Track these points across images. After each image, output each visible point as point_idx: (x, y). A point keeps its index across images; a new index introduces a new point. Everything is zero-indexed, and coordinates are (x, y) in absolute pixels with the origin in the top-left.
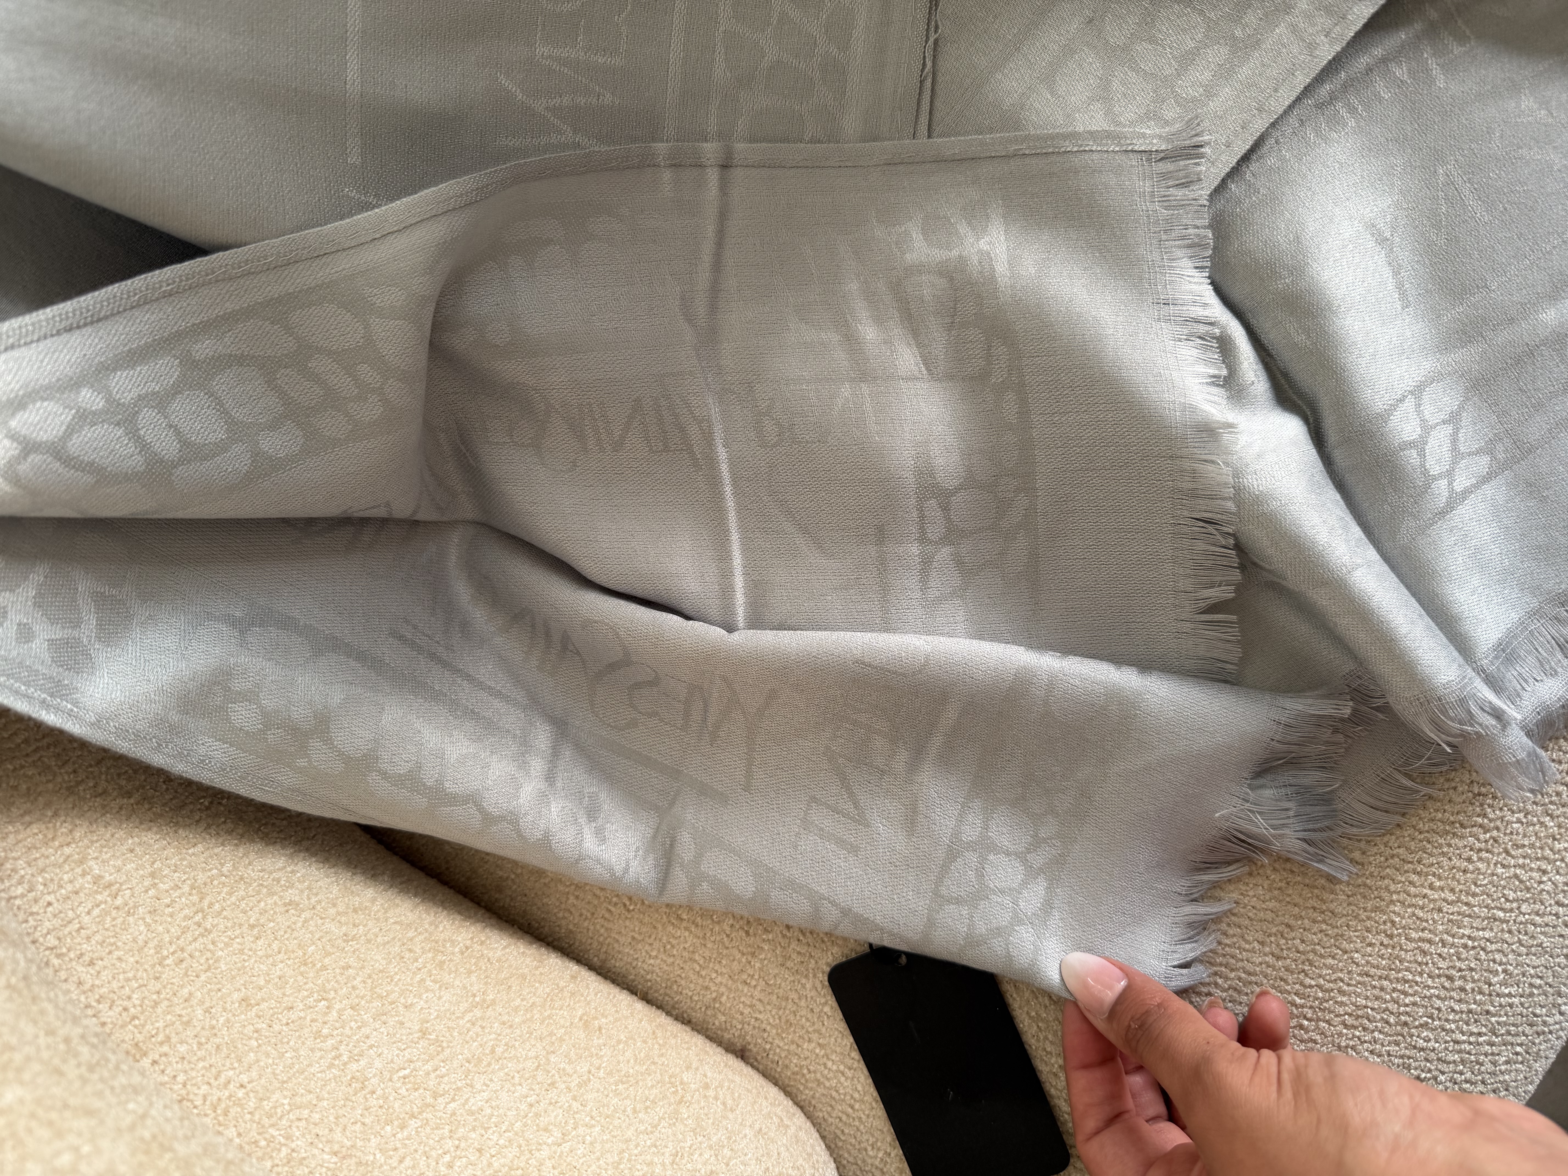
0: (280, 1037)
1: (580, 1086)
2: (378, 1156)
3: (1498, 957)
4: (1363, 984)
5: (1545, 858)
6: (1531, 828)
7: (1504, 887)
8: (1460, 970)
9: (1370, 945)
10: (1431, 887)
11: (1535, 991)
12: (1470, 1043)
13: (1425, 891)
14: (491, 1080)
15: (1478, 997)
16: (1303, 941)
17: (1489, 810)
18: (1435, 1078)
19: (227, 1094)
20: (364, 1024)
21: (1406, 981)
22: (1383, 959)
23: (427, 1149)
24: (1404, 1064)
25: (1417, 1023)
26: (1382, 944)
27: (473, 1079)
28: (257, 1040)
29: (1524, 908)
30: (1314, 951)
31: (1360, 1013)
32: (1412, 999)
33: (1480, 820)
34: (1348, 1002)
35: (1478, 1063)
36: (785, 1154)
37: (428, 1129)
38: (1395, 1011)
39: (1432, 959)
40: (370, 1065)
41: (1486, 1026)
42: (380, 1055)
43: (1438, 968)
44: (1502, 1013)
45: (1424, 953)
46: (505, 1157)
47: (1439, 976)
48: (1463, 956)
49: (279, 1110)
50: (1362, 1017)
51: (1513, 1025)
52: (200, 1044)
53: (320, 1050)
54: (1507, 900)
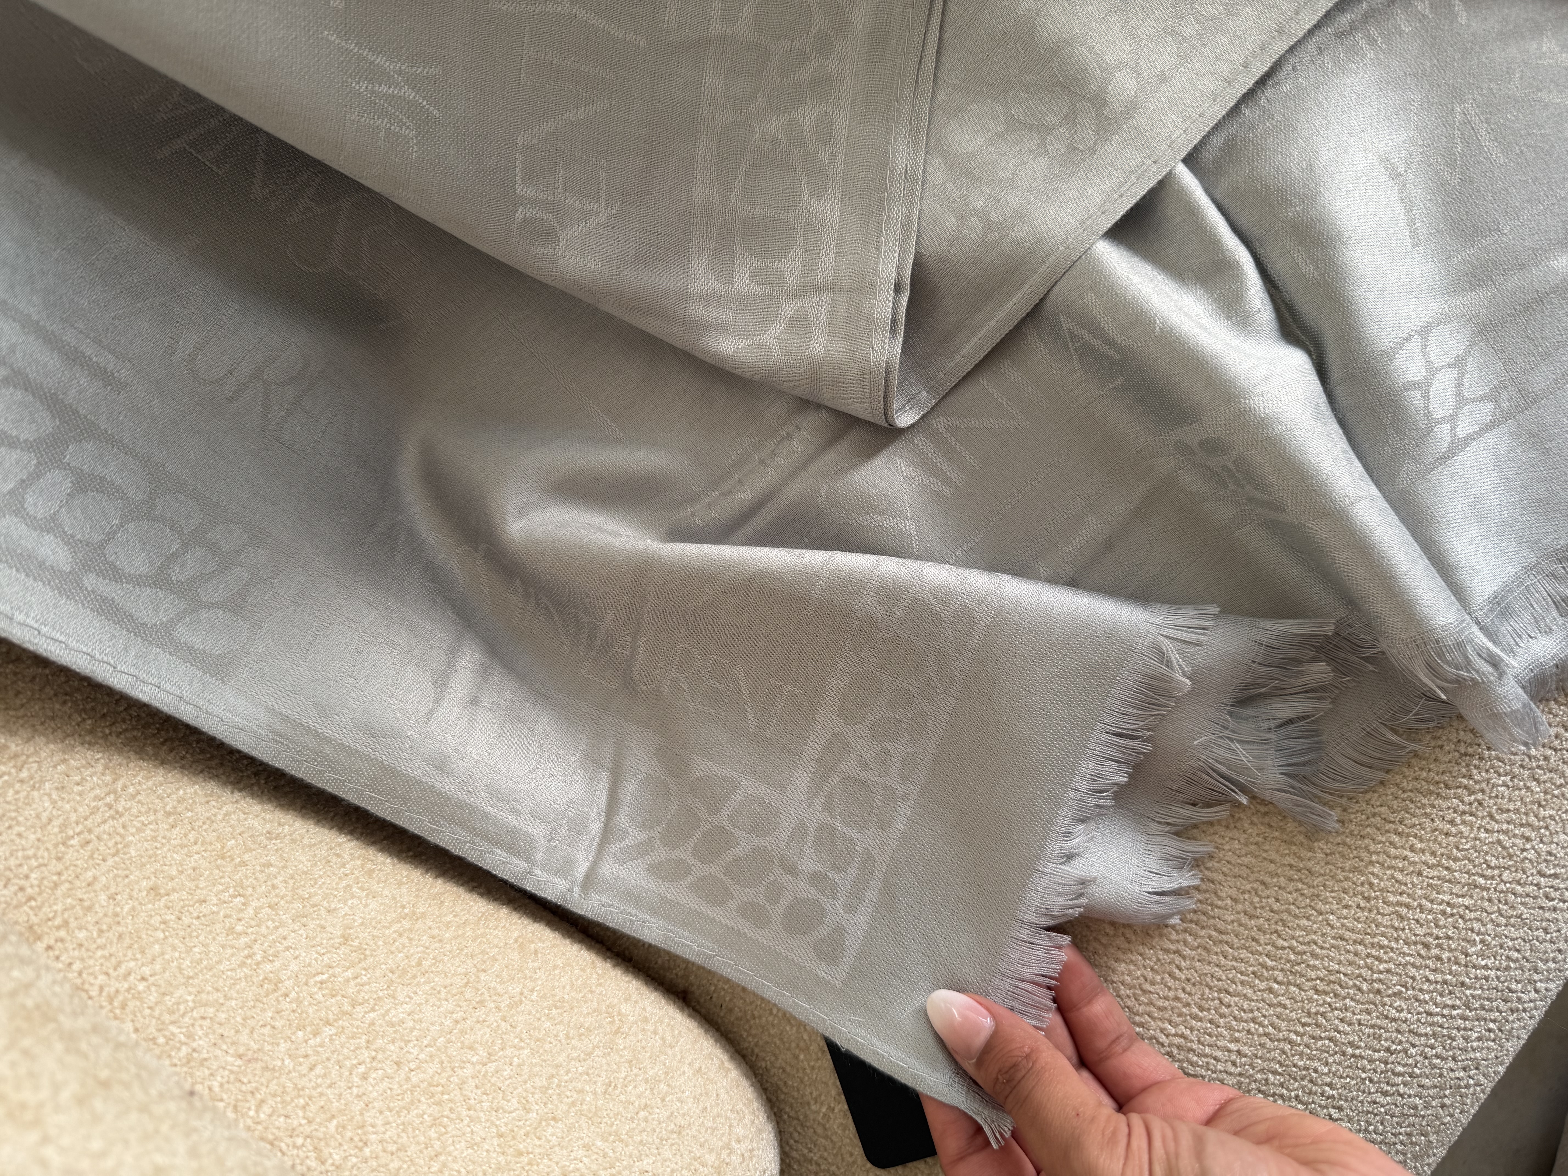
0: (189, 930)
1: (511, 1007)
2: (287, 1062)
3: (1476, 926)
4: (1337, 947)
5: (1529, 825)
6: (1517, 793)
8: (1437, 938)
10: (1412, 849)
11: (1512, 965)
12: (1443, 1016)
13: (1406, 853)
14: (416, 993)
15: (1454, 968)
16: (1277, 900)
17: (1475, 771)
18: (1405, 1051)
19: (126, 986)
20: (282, 924)
21: (1381, 947)
22: (1359, 922)
23: (341, 1058)
24: (1374, 1034)
25: (1390, 992)
26: (1358, 906)
27: (395, 991)
28: (163, 931)
29: (1506, 875)
30: (1288, 911)
31: (1332, 978)
32: (1386, 966)
33: (1465, 781)
34: (1321, 966)
35: (1450, 1037)
36: (723, 1096)
37: (343, 1038)
38: (1368, 977)
39: (1409, 925)
40: (285, 966)
41: (1460, 999)
42: (296, 958)
43: (1415, 935)
44: (1478, 986)
45: (1402, 918)
46: (424, 1072)
47: (1415, 943)
48: (1441, 923)
49: (182, 1007)
50: (1334, 982)
51: (1488, 999)
52: (101, 931)
53: (232, 947)
54: (1489, 867)
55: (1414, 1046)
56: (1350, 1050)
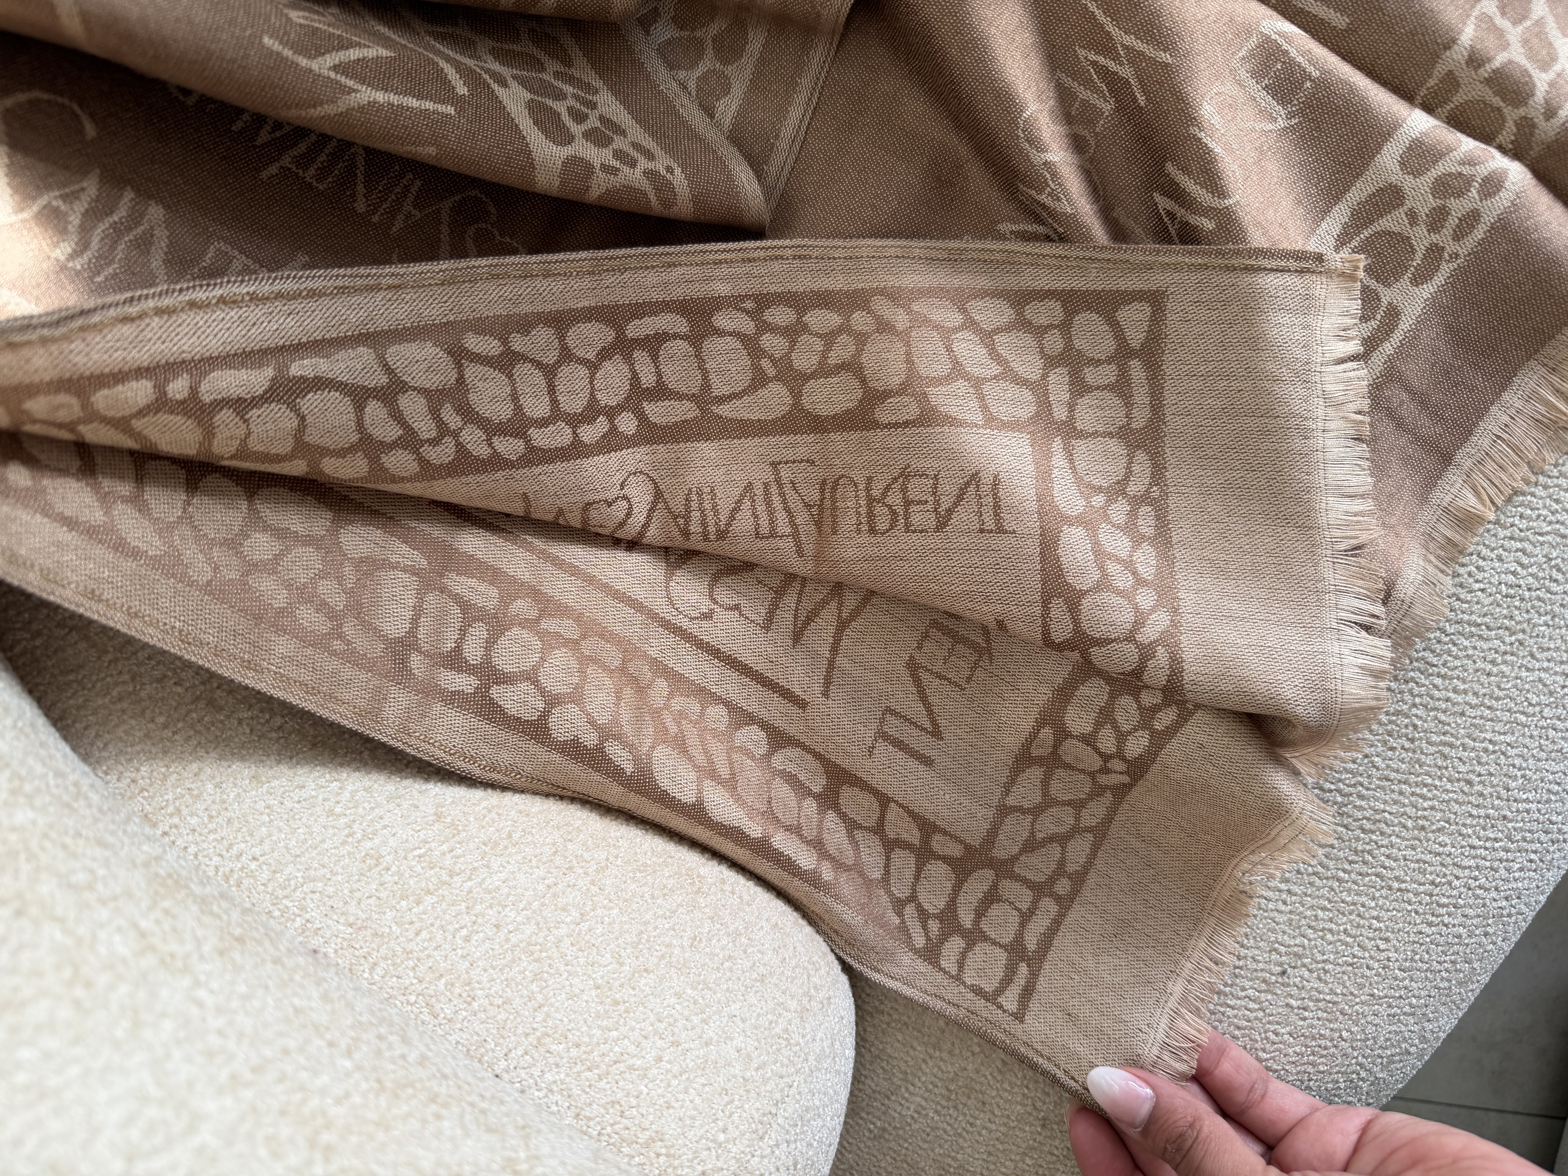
0: (291, 813)
1: (598, 872)
2: (394, 928)
3: (1517, 762)
4: (1382, 788)
6: (1558, 631)
7: (1528, 691)
8: (1480, 775)
9: (1392, 749)
10: (1455, 691)
11: (1553, 798)
12: (1486, 849)
13: (1449, 694)
14: (508, 862)
15: (1496, 802)
17: (1517, 612)
18: (1450, 883)
19: (239, 866)
20: (378, 805)
21: (1426, 785)
22: (1403, 763)
23: (444, 923)
24: (1419, 868)
25: (1434, 827)
26: (1403, 748)
27: (489, 861)
28: (269, 815)
29: (1547, 712)
31: (1378, 817)
32: (1430, 803)
33: (1506, 622)
34: (1367, 806)
35: (1492, 869)
36: (800, 949)
37: (444, 905)
38: (1413, 815)
39: (1452, 763)
40: (385, 843)
41: (1502, 832)
42: (394, 835)
43: (1458, 772)
45: (1445, 757)
46: (523, 933)
47: (1458, 780)
48: (1483, 760)
49: (292, 883)
50: (1380, 821)
51: (1529, 831)
52: (211, 817)
53: (334, 827)
54: (1530, 704)
55: (1457, 878)
56: (1396, 885)
